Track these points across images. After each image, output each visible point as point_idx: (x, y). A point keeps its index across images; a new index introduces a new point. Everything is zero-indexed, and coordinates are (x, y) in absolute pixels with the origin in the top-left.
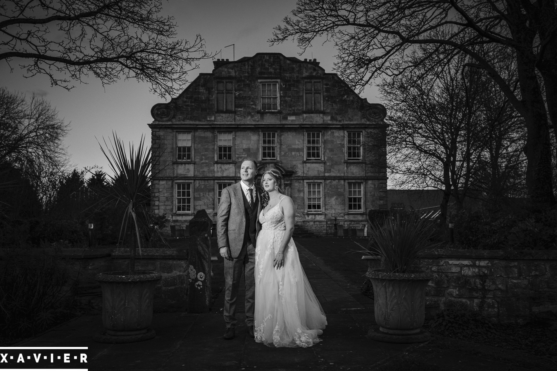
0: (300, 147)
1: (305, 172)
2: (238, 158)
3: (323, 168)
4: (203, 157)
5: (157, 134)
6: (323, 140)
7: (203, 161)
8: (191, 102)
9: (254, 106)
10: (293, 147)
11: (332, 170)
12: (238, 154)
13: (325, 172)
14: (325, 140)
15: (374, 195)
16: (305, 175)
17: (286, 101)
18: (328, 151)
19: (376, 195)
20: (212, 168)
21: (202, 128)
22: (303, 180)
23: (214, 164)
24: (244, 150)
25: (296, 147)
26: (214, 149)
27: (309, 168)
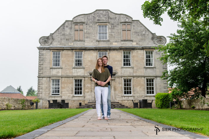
0: (119, 59)
1: (122, 73)
2: (86, 65)
3: (132, 71)
4: (67, 65)
5: (42, 52)
6: (132, 56)
7: (67, 67)
8: (61, 36)
9: (94, 38)
10: (116, 59)
11: (137, 72)
12: (85, 63)
13: (133, 73)
14: (133, 56)
15: (161, 86)
16: (122, 75)
17: (112, 35)
18: (135, 61)
19: (162, 85)
20: (71, 71)
21: (66, 49)
22: (122, 77)
23: (73, 68)
24: (89, 61)
25: (118, 59)
26: (73, 60)
27: (125, 71)
